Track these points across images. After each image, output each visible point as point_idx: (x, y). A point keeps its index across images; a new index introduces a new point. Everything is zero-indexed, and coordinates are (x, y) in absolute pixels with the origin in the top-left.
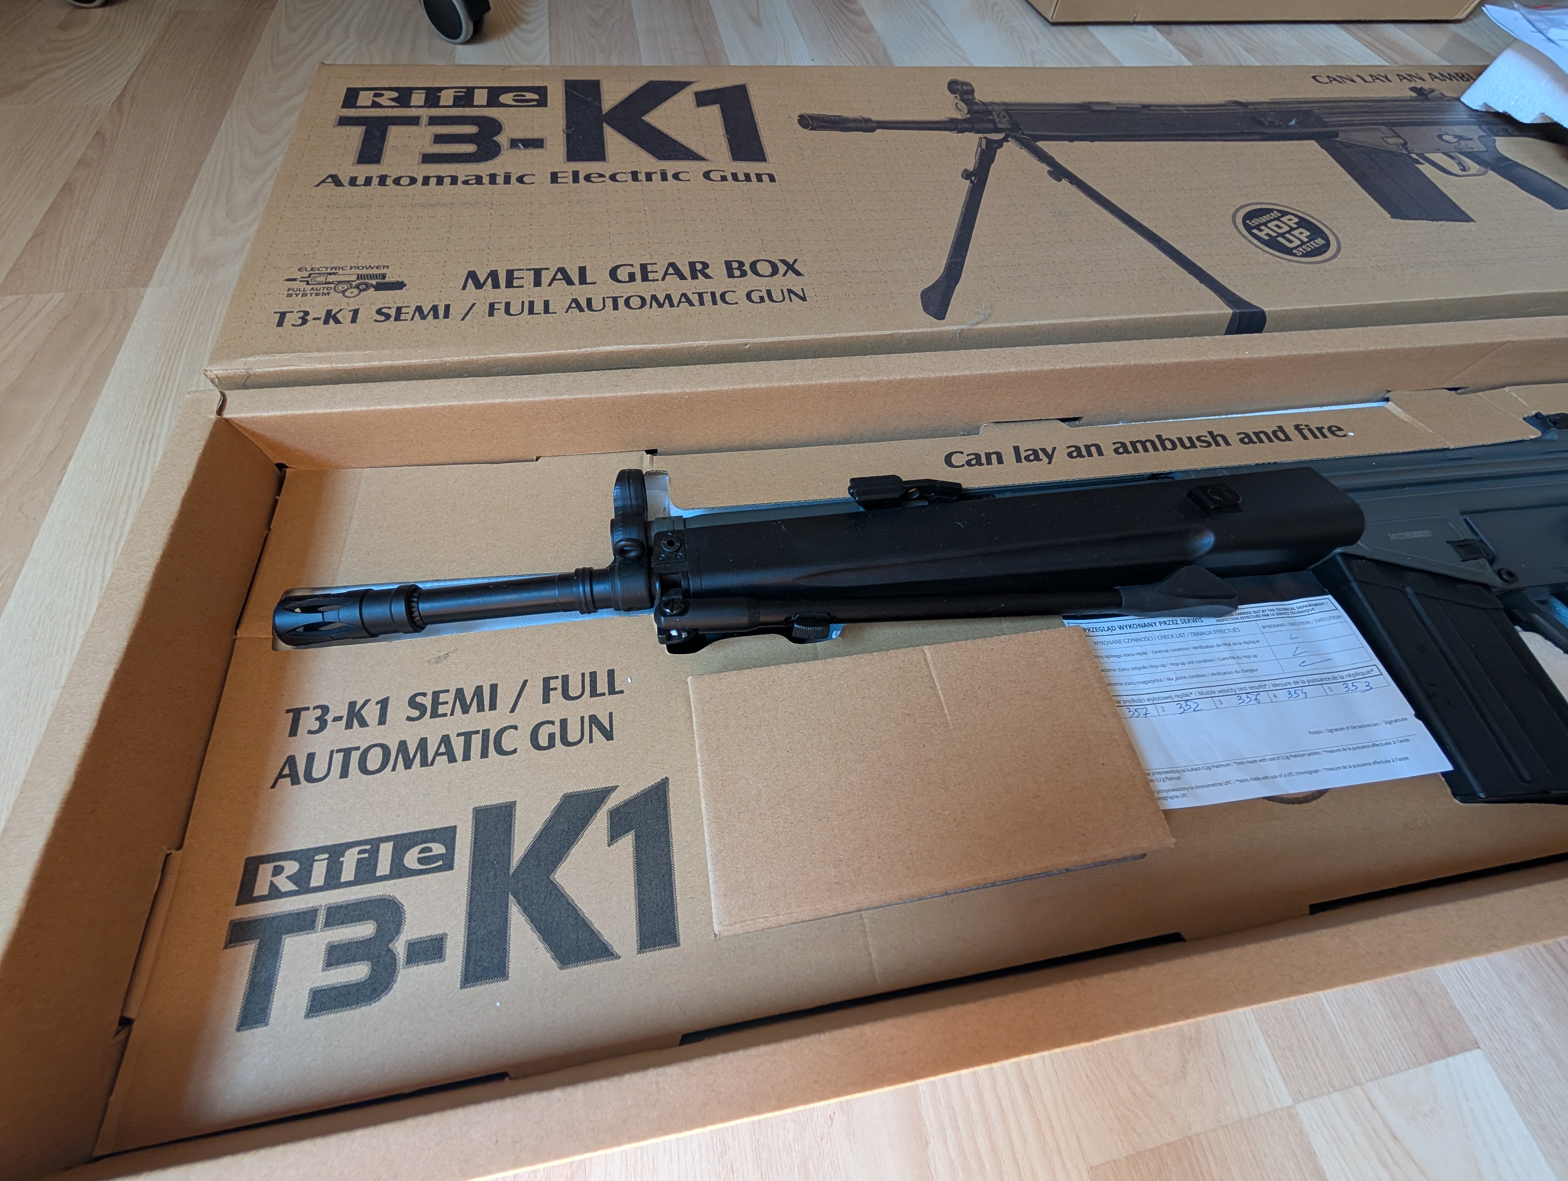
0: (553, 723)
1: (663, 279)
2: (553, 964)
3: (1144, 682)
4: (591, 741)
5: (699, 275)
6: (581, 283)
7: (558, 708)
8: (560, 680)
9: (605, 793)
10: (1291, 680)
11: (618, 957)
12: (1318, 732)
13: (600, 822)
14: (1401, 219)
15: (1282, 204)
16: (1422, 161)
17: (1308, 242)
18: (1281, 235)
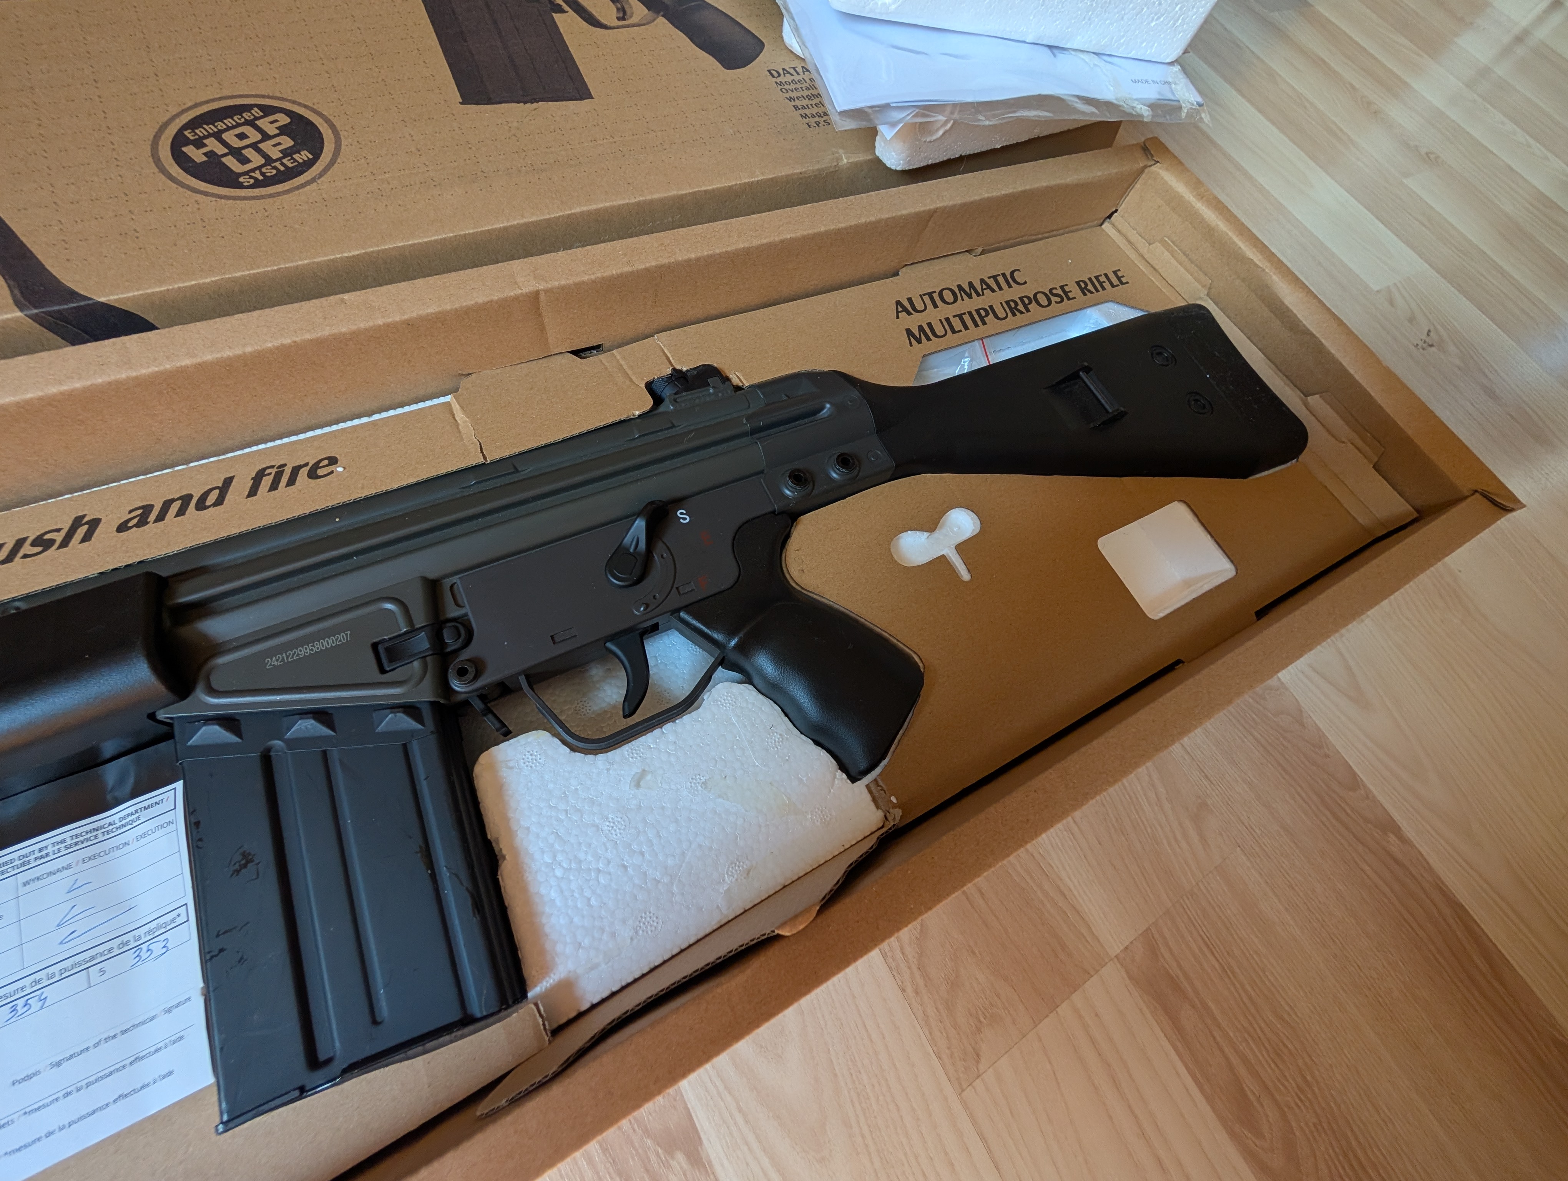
14: (477, 104)
15: (279, 95)
16: (565, 7)
17: (279, 159)
18: (236, 153)
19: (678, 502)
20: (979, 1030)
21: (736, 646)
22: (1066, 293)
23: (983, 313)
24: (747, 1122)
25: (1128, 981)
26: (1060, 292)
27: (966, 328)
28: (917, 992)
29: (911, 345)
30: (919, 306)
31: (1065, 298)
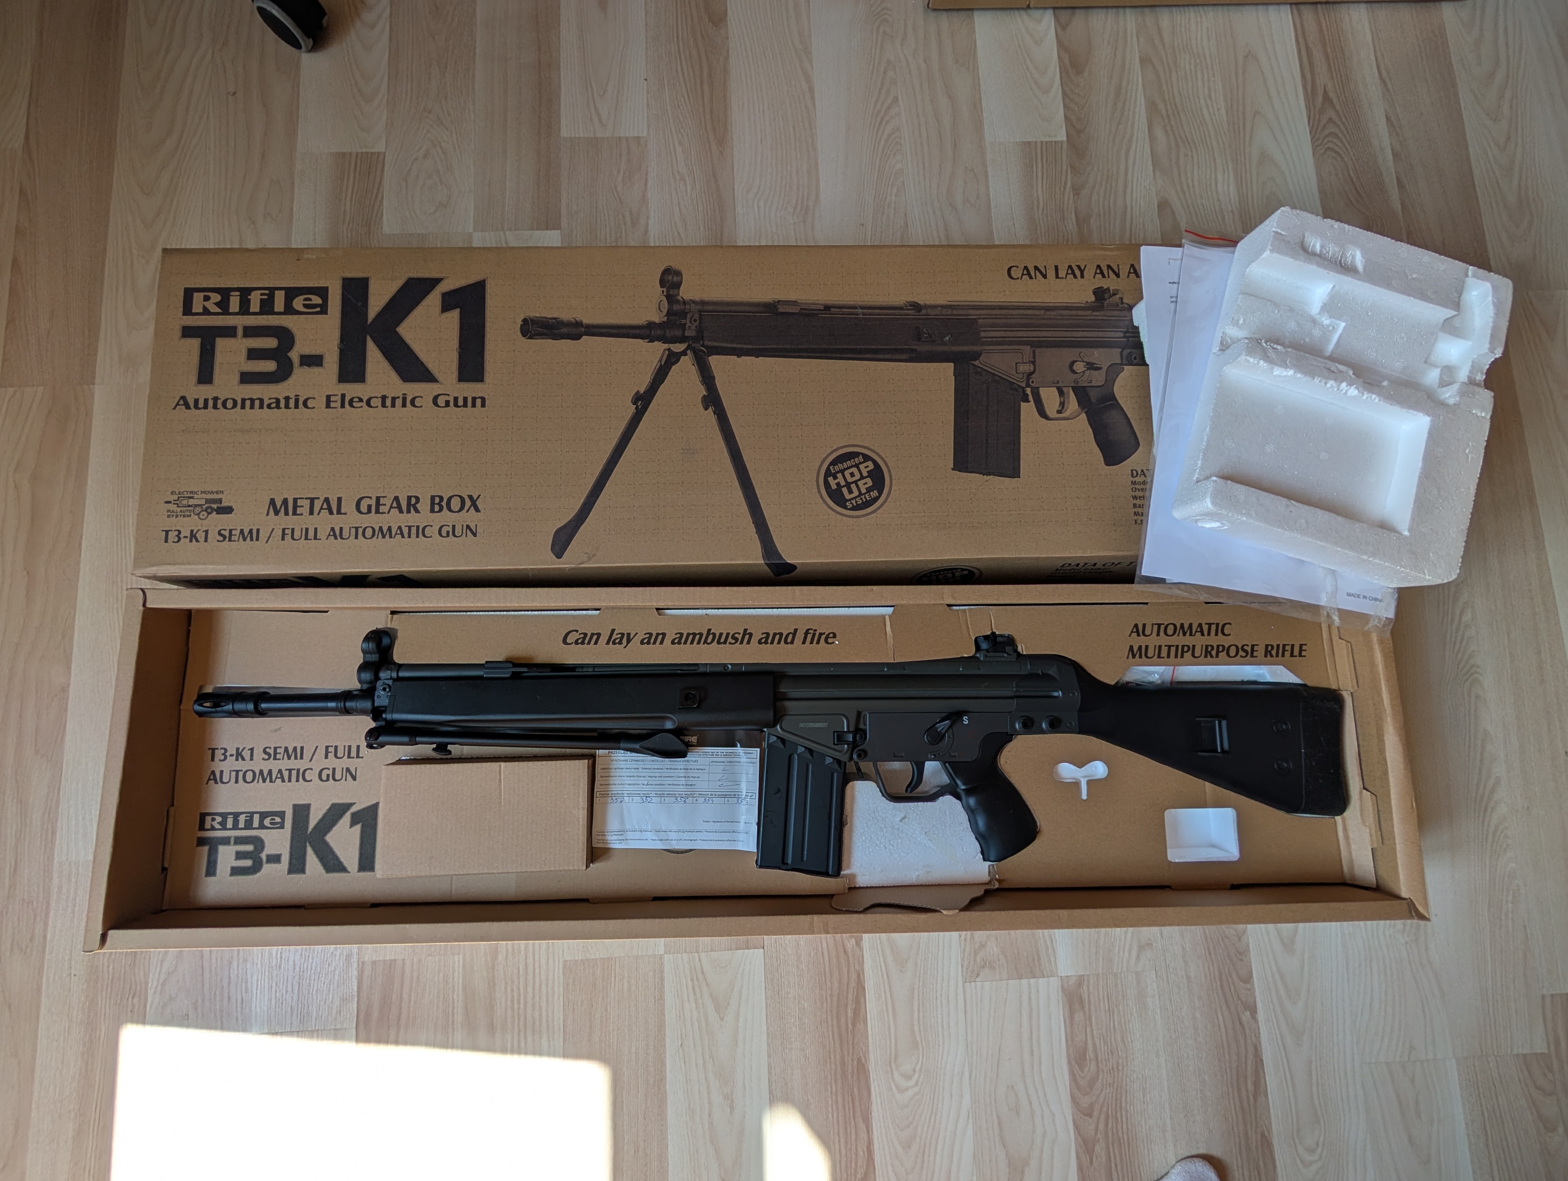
0: (329, 769)
1: (388, 513)
2: (323, 871)
3: (630, 785)
4: (346, 780)
5: (412, 509)
6: (337, 514)
7: (332, 762)
8: (333, 748)
9: (349, 806)
10: (710, 793)
11: (349, 872)
12: (707, 822)
13: (347, 818)
14: (960, 471)
15: (872, 447)
16: (1031, 398)
17: (865, 494)
18: (848, 485)
19: (965, 713)
20: (983, 967)
21: (964, 790)
22: (1253, 650)
23: (1186, 649)
24: (880, 943)
25: (1060, 988)
26: (1249, 649)
27: (1168, 656)
28: (965, 940)
29: (1128, 658)
30: (1147, 632)
31: (1249, 655)
